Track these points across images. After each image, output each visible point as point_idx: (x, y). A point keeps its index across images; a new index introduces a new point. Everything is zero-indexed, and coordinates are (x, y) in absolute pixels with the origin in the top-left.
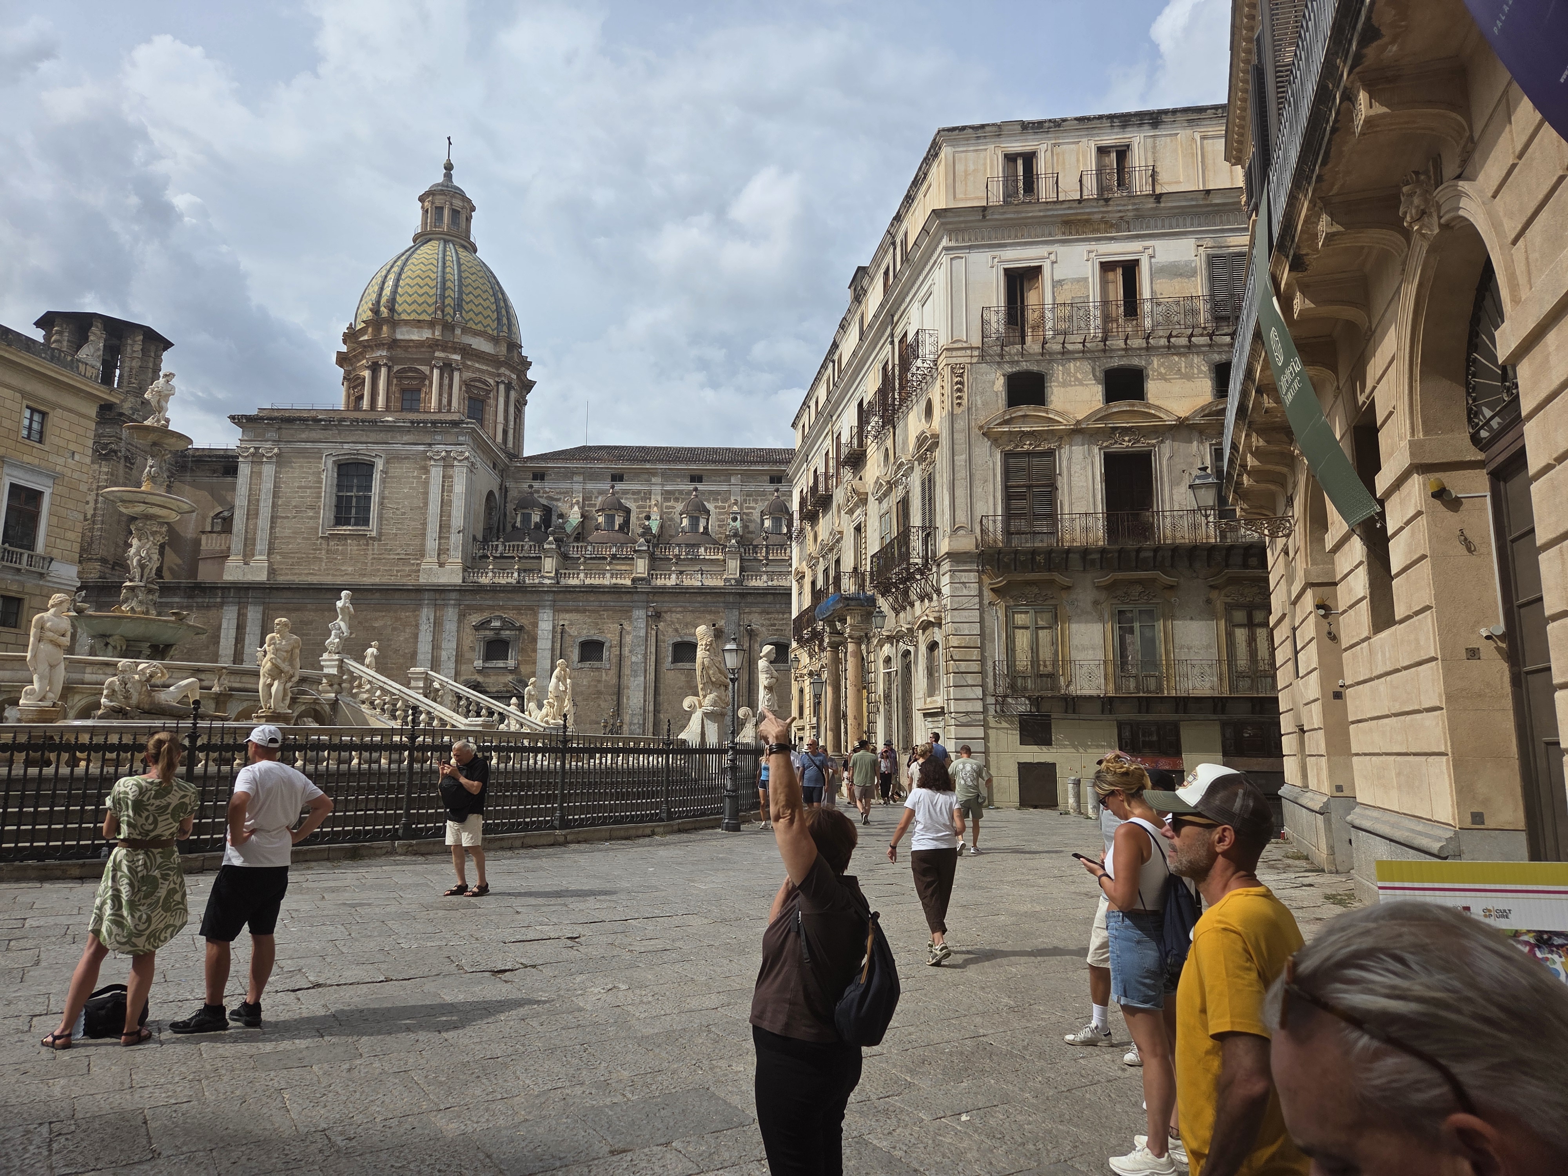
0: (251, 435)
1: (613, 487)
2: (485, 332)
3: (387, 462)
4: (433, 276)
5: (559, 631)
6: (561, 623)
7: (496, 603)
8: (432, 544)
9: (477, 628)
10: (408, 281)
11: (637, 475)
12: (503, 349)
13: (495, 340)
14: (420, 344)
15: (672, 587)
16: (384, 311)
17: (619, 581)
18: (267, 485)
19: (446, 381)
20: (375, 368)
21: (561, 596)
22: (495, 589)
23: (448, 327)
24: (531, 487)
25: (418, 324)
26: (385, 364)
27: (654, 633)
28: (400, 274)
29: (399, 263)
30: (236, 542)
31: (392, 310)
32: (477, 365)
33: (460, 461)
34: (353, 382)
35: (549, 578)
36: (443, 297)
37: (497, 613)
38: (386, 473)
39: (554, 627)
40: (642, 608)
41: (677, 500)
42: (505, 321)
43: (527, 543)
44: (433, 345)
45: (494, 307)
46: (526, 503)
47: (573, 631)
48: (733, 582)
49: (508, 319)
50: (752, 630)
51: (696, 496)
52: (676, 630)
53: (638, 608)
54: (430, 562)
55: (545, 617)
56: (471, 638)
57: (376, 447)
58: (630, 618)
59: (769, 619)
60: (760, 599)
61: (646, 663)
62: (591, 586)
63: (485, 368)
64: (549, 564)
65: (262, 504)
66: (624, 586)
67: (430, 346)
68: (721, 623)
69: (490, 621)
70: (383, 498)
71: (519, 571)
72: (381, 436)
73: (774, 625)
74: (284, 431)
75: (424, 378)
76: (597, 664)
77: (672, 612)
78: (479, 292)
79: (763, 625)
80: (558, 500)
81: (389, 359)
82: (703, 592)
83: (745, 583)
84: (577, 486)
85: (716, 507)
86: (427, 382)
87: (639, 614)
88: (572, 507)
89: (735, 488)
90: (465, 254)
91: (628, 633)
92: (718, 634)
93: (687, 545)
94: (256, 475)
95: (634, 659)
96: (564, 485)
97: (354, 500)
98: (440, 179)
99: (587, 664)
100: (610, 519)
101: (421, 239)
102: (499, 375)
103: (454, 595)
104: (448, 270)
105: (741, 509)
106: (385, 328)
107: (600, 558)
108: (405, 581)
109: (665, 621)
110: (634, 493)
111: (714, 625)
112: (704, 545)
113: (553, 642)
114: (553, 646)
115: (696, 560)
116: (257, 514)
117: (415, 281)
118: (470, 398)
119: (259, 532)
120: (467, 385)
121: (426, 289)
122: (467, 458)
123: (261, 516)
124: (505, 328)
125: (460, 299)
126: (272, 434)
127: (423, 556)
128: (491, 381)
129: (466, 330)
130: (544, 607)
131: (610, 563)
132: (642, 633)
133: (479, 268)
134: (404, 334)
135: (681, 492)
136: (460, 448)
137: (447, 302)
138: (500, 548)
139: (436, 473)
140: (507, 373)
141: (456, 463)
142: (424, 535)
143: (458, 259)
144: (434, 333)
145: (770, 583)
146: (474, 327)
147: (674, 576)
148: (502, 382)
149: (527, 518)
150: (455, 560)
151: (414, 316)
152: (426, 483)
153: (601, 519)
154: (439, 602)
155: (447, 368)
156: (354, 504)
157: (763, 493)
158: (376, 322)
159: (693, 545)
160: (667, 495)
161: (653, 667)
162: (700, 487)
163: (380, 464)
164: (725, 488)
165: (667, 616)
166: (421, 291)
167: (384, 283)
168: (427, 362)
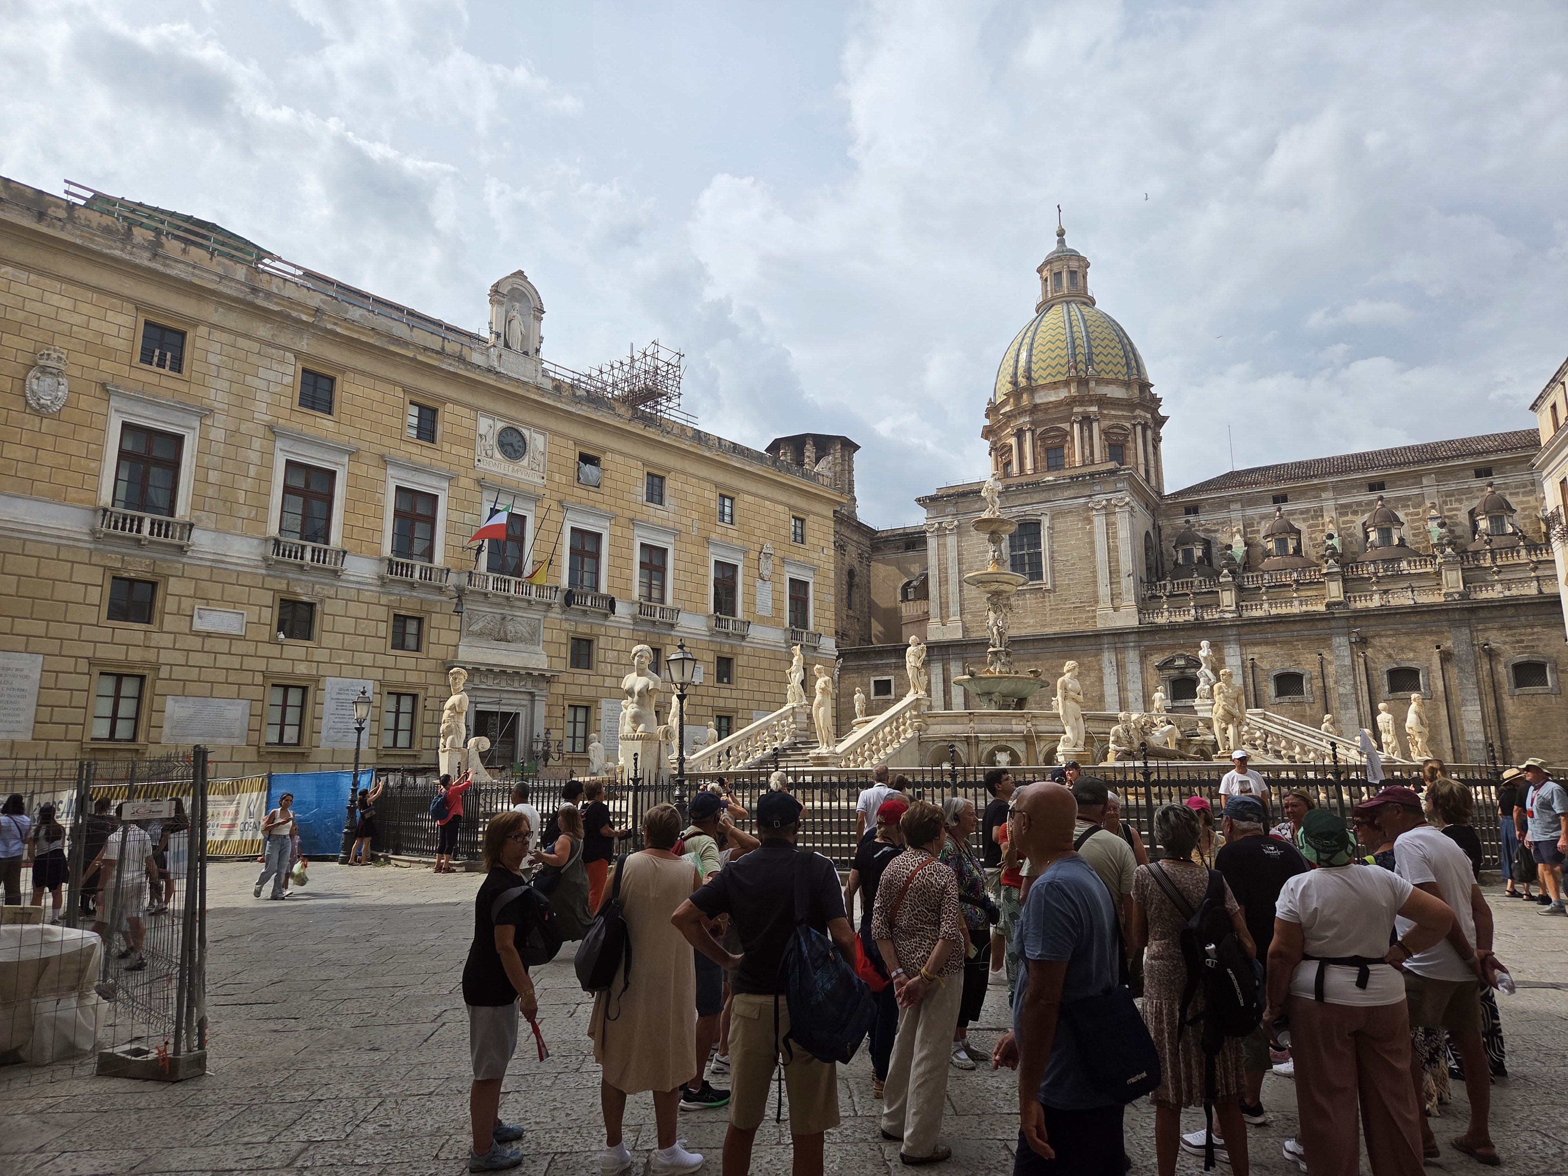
0: (934, 513)
1: (1279, 510)
2: (1117, 379)
3: (1052, 518)
4: (1063, 338)
5: (1249, 665)
6: (1250, 657)
7: (1176, 642)
8: (1104, 590)
9: (1160, 668)
10: (1041, 348)
11: (1302, 493)
12: (1136, 391)
13: (1127, 385)
14: (1059, 404)
15: (1376, 609)
16: (1023, 382)
17: (1310, 608)
18: (952, 554)
19: (1086, 434)
20: (1019, 434)
21: (1245, 630)
22: (1173, 628)
23: (1083, 382)
24: (1187, 522)
25: (1055, 385)
26: (1029, 429)
27: (1361, 660)
28: (1032, 344)
29: (1029, 334)
30: (933, 607)
31: (1029, 378)
32: (1113, 412)
33: (1121, 507)
34: (1000, 451)
35: (1230, 612)
36: (1074, 355)
37: (1180, 652)
38: (1052, 529)
39: (1243, 662)
40: (1343, 635)
41: (1355, 513)
42: (1133, 363)
43: (1196, 579)
44: (1072, 402)
45: (1122, 353)
46: (1185, 539)
47: (1265, 665)
48: (1456, 596)
49: (1136, 361)
50: (1491, 649)
51: (1383, 506)
52: (1390, 656)
53: (1338, 635)
54: (1104, 607)
55: (1231, 652)
56: (1155, 678)
57: (1041, 506)
58: (1330, 647)
59: (1513, 635)
60: (1495, 613)
61: (1356, 694)
62: (1278, 616)
63: (1120, 413)
64: (1228, 598)
65: (950, 571)
66: (1320, 613)
67: (1068, 404)
68: (1448, 644)
69: (1173, 660)
70: (1053, 552)
71: (1196, 607)
72: (1044, 496)
73: (1522, 641)
74: (960, 505)
75: (1065, 435)
76: (1297, 698)
77: (1381, 636)
78: (1106, 342)
79: (1505, 643)
80: (1216, 531)
81: (1032, 423)
82: (1416, 610)
83: (1473, 596)
84: (1236, 514)
85: (1407, 515)
86: (1069, 438)
87: (1341, 642)
88: (1232, 535)
89: (1430, 489)
90: (1088, 309)
91: (1330, 663)
92: (1446, 657)
93: (1384, 561)
94: (942, 546)
95: (1341, 690)
96: (1221, 515)
97: (1026, 557)
98: (1054, 247)
99: (1286, 698)
100: (1282, 544)
101: (1044, 307)
102: (1135, 418)
103: (1132, 638)
104: (1075, 329)
105: (1441, 512)
106: (1025, 396)
107: (1280, 586)
108: (1083, 628)
109: (1374, 647)
110: (1302, 513)
111: (1438, 647)
112: (1405, 558)
113: (1244, 678)
114: (1245, 681)
115: (1399, 576)
116: (947, 580)
117: (1047, 347)
118: (1110, 445)
119: (951, 596)
120: (1106, 433)
121: (1058, 351)
122: (1127, 504)
123: (950, 582)
124: (1135, 371)
125: (1091, 353)
126: (951, 509)
127: (1097, 602)
128: (1128, 425)
129: (1099, 381)
130: (1228, 642)
131: (1297, 590)
132: (1348, 661)
133: (1102, 320)
134: (1041, 398)
135: (1359, 504)
136: (1119, 495)
137: (1078, 359)
138: (1169, 587)
139: (1099, 522)
140: (1142, 413)
141: (1117, 510)
142: (1095, 582)
143: (1083, 316)
144: (1070, 391)
145: (1507, 593)
146: (1106, 376)
147: (1376, 597)
148: (1139, 423)
149: (1188, 554)
150: (1129, 602)
151: (1050, 379)
152: (1091, 533)
153: (1271, 545)
154: (1118, 645)
155: (1086, 421)
156: (1027, 561)
157: (1469, 490)
158: (1016, 392)
159: (1392, 560)
160: (1343, 510)
161: (1366, 698)
162: (1385, 494)
163: (1046, 522)
164: (1416, 491)
165: (1376, 642)
166: (1053, 355)
167: (1018, 355)
168: (1067, 419)
